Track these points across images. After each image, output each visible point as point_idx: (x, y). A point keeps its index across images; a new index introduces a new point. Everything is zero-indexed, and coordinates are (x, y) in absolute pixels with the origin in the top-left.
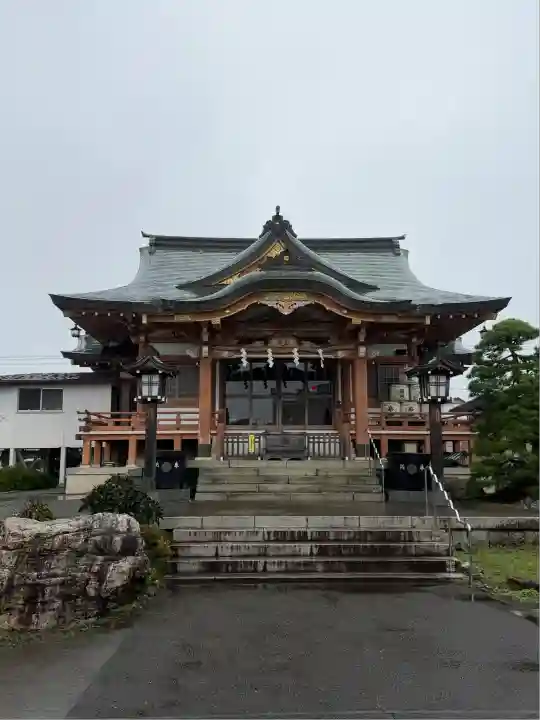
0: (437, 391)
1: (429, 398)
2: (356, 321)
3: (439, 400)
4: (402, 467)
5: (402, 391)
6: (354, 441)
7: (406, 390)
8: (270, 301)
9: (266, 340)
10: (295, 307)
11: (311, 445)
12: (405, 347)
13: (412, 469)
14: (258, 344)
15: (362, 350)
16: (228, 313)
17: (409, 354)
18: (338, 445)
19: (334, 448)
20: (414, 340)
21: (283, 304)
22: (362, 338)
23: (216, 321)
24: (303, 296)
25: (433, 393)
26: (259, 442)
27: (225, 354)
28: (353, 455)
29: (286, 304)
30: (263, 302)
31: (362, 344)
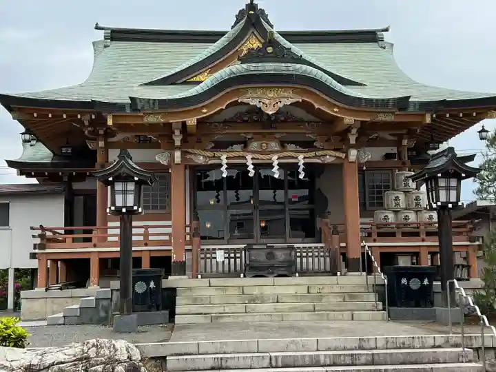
0: (448, 196)
1: (439, 204)
2: (349, 120)
3: (450, 206)
4: (404, 281)
5: (397, 198)
6: (344, 255)
7: (402, 196)
8: (253, 99)
9: (245, 144)
10: (280, 105)
11: (299, 260)
12: (394, 150)
13: (415, 284)
14: (237, 147)
15: (353, 154)
16: (206, 112)
17: (400, 158)
18: (328, 259)
19: (323, 262)
20: (405, 142)
21: (267, 102)
22: (352, 141)
23: (192, 121)
24: (290, 93)
25: (443, 198)
26: (241, 258)
27: (200, 160)
28: (344, 270)
29: (270, 102)
30: (245, 100)
31: (353, 147)
